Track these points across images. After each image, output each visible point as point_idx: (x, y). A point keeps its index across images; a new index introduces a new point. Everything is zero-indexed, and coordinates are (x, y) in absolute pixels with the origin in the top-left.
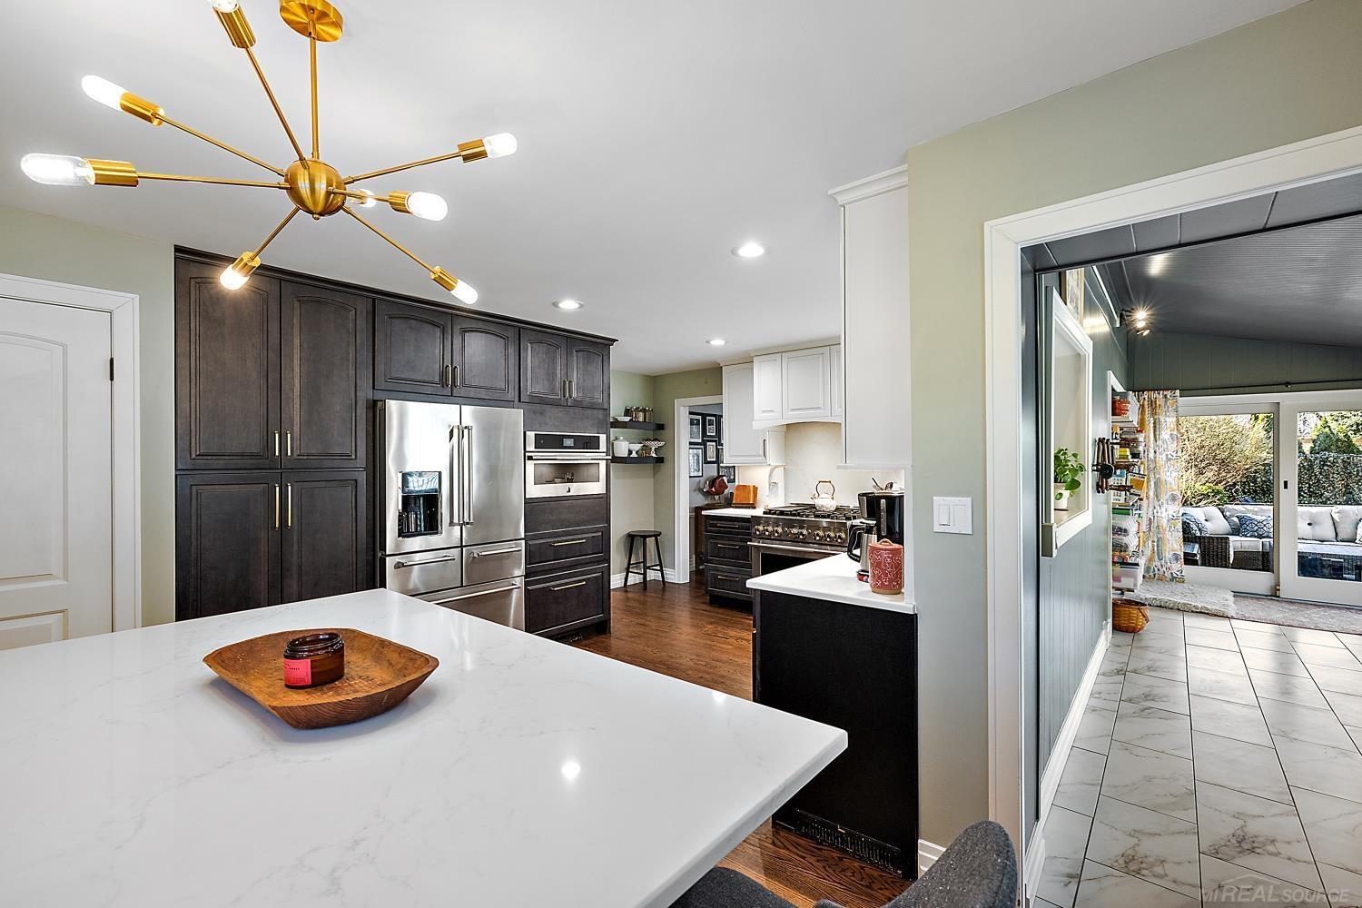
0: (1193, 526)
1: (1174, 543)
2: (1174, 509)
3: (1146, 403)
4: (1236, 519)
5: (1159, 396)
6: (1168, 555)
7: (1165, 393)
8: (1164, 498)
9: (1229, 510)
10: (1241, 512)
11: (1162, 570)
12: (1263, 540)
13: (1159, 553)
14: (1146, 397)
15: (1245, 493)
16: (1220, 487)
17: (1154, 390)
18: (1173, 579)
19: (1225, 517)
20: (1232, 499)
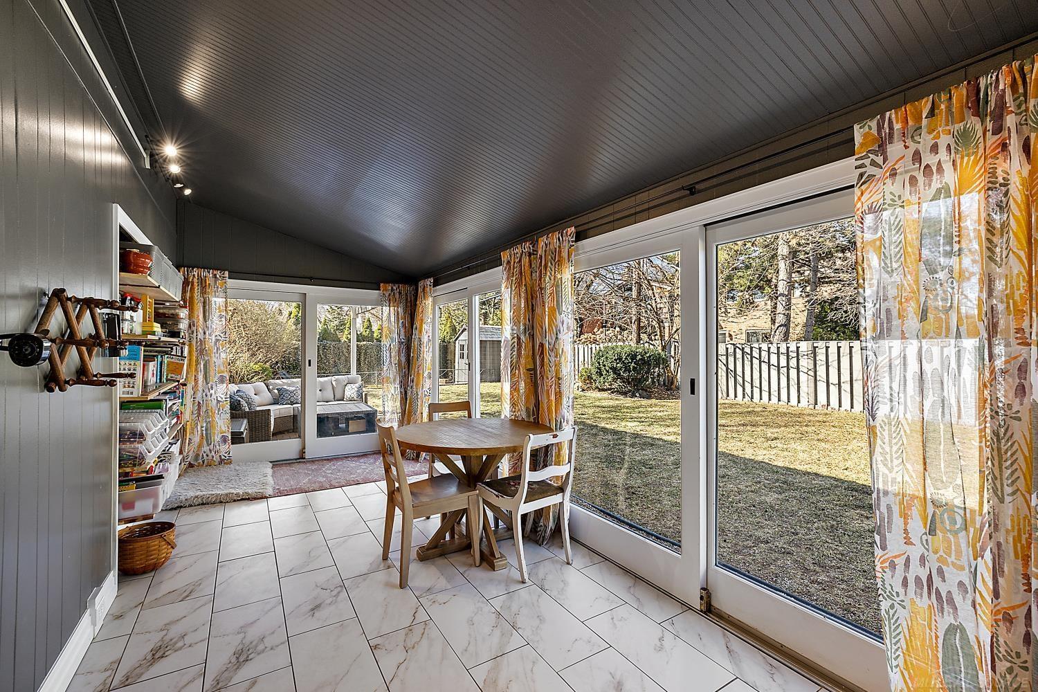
0: (243, 402)
1: (223, 424)
2: (222, 391)
3: (196, 280)
4: (276, 391)
5: (209, 275)
6: (217, 438)
7: (215, 272)
8: (214, 378)
9: (272, 384)
10: (280, 385)
11: (210, 455)
12: (294, 406)
13: (207, 437)
14: (196, 274)
15: (283, 369)
16: (268, 365)
17: (204, 268)
18: (222, 461)
19: (269, 389)
20: (275, 375)
